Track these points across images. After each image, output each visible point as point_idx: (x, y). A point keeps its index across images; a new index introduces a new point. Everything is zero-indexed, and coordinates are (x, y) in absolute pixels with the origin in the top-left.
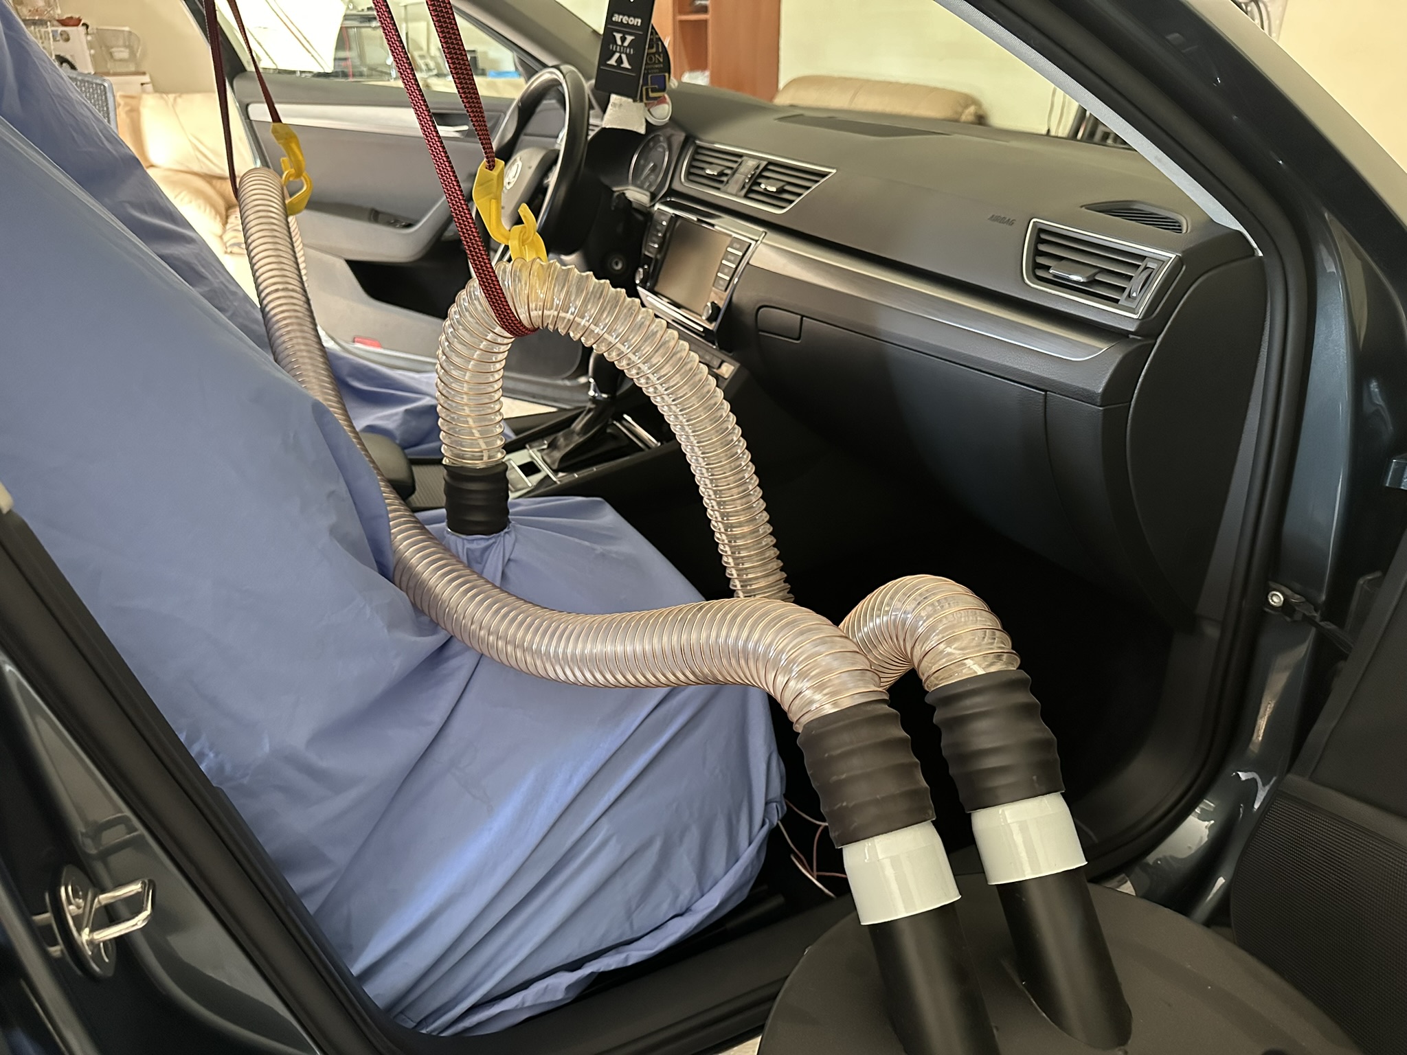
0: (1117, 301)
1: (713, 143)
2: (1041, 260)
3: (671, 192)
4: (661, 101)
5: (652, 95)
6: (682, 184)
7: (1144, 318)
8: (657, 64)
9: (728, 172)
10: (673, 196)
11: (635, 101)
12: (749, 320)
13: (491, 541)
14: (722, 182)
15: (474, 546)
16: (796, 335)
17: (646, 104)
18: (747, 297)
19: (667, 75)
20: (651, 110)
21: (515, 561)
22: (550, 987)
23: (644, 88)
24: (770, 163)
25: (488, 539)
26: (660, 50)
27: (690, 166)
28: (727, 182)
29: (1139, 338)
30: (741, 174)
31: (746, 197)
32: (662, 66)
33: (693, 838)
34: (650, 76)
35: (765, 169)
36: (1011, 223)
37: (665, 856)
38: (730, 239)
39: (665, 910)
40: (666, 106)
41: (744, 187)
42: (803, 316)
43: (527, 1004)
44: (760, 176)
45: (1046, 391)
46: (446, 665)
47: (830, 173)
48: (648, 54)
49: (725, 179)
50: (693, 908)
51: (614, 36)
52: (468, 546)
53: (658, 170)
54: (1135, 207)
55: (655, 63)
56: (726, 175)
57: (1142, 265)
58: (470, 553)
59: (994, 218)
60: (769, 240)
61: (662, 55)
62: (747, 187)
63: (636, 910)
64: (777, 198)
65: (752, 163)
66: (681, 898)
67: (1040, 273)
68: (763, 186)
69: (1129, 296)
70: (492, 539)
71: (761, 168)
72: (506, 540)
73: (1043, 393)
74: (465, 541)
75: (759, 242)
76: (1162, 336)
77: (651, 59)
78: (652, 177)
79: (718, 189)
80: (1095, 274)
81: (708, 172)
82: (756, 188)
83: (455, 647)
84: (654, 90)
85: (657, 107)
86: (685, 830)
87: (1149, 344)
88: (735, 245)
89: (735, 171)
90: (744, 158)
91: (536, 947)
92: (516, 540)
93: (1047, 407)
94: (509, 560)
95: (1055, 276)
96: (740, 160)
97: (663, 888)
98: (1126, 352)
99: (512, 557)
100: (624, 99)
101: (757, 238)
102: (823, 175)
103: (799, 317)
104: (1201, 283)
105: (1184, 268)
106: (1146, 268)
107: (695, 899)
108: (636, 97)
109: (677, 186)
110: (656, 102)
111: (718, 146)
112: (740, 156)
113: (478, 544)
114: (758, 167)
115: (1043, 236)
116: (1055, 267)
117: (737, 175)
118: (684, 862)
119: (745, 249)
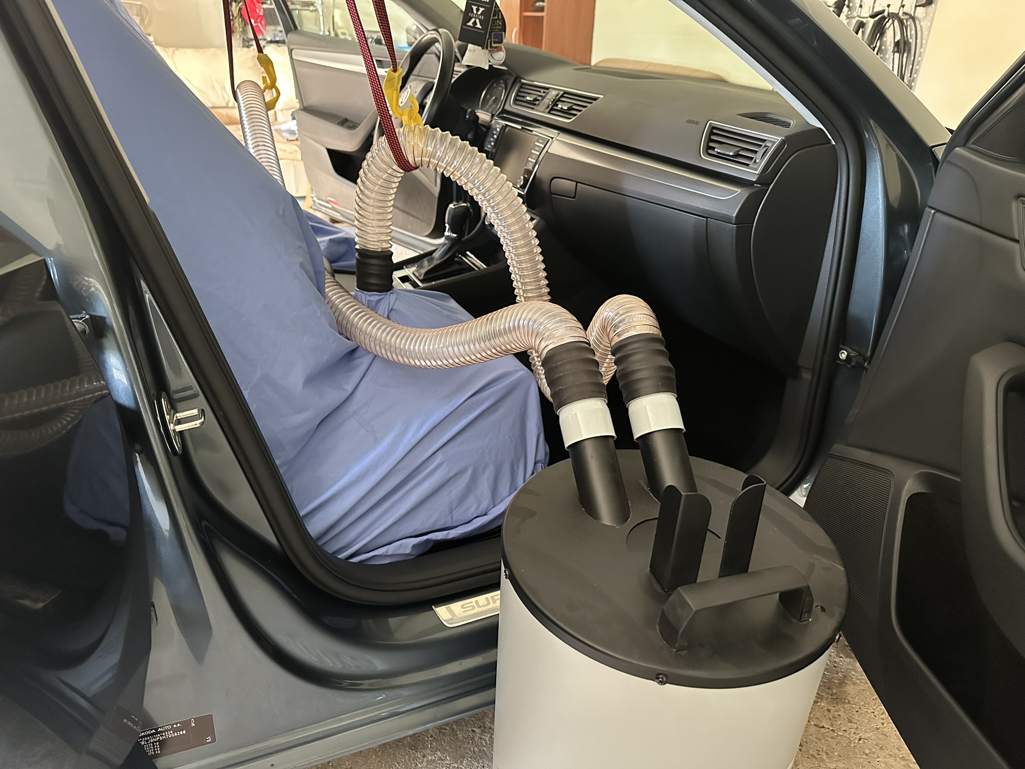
0: (748, 165)
1: (533, 81)
2: (711, 144)
3: (504, 111)
4: (499, 49)
5: (493, 45)
6: (511, 106)
7: (761, 173)
8: (498, 26)
9: (540, 98)
10: (505, 114)
11: (483, 48)
12: (546, 187)
13: (381, 297)
14: (535, 104)
15: (372, 298)
16: (573, 196)
17: (489, 51)
18: (544, 172)
19: (503, 33)
20: (493, 55)
21: (395, 310)
22: (403, 545)
23: (489, 41)
24: (565, 93)
25: (380, 295)
26: (500, 17)
27: (517, 95)
28: (539, 104)
29: (759, 186)
30: (548, 99)
31: (549, 113)
32: (501, 27)
33: (489, 472)
34: (493, 34)
35: (562, 96)
36: (697, 123)
37: (474, 479)
38: (537, 137)
39: (472, 512)
40: (502, 53)
41: (548, 107)
42: (577, 182)
43: (389, 554)
44: (559, 100)
45: (707, 218)
46: (353, 362)
47: (599, 98)
48: (492, 20)
49: (537, 103)
50: (488, 513)
51: (472, 8)
52: (368, 298)
53: (498, 101)
54: (768, 116)
55: (496, 26)
56: (538, 100)
57: (763, 144)
58: (369, 302)
59: (689, 121)
60: (560, 137)
61: (501, 21)
62: (550, 107)
63: (455, 509)
64: (567, 113)
65: (554, 93)
66: (481, 507)
67: (710, 152)
68: (560, 106)
69: (755, 162)
70: (383, 295)
71: (559, 96)
72: (391, 297)
73: (705, 219)
74: (367, 295)
75: (554, 139)
76: (772, 185)
77: (494, 23)
78: (494, 106)
79: (533, 109)
80: (739, 151)
81: (528, 98)
82: (555, 108)
83: (359, 353)
84: (495, 43)
85: (498, 53)
86: (486, 466)
87: (764, 190)
88: (540, 141)
89: (543, 98)
90: (550, 90)
91: (396, 520)
92: (396, 299)
93: (708, 228)
94: (392, 309)
95: (718, 153)
96: (547, 91)
97: (471, 499)
98: (751, 192)
99: (394, 308)
100: (476, 47)
101: (553, 136)
102: (595, 99)
103: (575, 183)
104: (796, 156)
105: (786, 146)
106: (765, 146)
107: (490, 508)
108: (484, 46)
109: (507, 107)
110: (496, 50)
111: (536, 83)
112: (548, 89)
113: (374, 298)
114: (557, 95)
115: (715, 131)
116: (718, 147)
117: (545, 100)
118: (484, 486)
119: (545, 143)
